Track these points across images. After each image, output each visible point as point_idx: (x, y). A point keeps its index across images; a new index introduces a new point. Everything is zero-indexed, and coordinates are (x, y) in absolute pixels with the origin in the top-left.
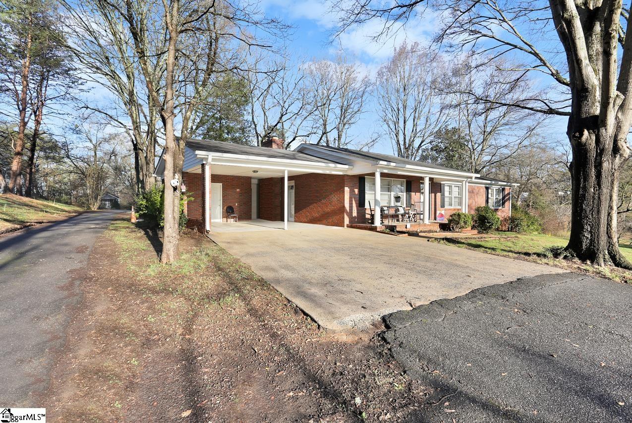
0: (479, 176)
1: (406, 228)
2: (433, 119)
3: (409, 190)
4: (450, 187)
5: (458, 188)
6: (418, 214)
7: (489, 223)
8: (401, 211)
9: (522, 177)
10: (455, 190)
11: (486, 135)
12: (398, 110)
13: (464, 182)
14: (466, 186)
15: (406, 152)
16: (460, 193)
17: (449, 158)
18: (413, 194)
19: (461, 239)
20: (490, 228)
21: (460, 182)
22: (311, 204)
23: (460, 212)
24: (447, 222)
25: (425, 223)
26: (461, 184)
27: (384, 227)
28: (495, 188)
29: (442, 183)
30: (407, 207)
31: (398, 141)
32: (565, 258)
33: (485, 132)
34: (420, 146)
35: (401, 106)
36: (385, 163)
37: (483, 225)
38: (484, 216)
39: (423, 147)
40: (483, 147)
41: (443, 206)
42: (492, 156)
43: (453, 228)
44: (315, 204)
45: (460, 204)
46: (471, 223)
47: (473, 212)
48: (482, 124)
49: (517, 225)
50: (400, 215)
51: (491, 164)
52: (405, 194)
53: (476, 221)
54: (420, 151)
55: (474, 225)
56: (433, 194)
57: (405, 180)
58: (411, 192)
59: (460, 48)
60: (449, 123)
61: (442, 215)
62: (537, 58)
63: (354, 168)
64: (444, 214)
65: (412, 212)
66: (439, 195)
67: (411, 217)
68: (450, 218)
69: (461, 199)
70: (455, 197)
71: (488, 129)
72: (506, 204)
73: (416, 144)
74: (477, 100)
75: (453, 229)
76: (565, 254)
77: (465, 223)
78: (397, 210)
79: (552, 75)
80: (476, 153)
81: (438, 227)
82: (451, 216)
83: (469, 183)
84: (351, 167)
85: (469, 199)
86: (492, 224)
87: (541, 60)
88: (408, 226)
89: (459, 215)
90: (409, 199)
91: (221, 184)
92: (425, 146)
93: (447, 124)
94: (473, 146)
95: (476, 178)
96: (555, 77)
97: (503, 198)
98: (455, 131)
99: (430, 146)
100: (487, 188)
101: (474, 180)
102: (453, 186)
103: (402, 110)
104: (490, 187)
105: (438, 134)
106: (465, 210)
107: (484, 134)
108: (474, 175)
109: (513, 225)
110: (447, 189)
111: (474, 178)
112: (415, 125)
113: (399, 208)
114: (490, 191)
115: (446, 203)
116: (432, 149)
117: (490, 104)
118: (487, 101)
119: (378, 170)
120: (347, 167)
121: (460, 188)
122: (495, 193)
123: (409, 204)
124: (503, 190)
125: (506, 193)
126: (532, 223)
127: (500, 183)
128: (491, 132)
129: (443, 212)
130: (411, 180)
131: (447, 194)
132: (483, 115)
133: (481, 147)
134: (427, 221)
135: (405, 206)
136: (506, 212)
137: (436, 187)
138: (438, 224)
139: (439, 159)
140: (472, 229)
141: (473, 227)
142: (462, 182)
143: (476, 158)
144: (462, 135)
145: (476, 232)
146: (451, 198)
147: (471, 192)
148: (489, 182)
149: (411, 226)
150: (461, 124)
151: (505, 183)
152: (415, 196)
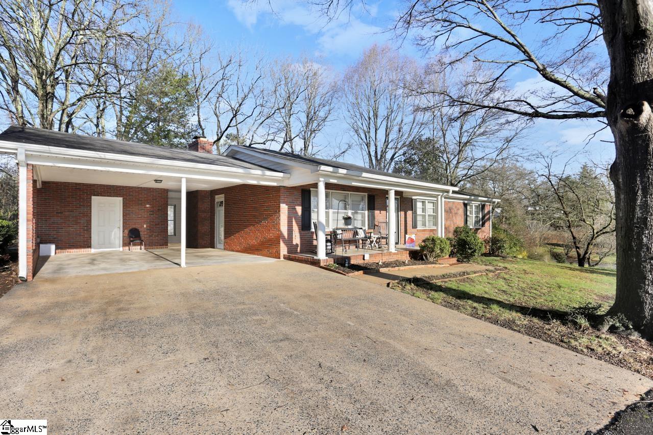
0: (456, 189)
1: (364, 259)
2: (406, 129)
3: (371, 207)
4: (423, 203)
5: (432, 204)
6: (383, 238)
7: (470, 249)
8: (361, 235)
9: (495, 193)
10: (429, 206)
11: (462, 146)
12: (369, 118)
13: (440, 197)
14: (442, 202)
15: (377, 163)
16: (435, 210)
17: (424, 171)
18: (377, 212)
19: (437, 278)
20: (472, 255)
21: (435, 197)
22: (247, 226)
23: (436, 236)
24: (418, 248)
25: (390, 251)
26: (436, 199)
27: (332, 260)
28: (474, 204)
29: (413, 197)
30: (369, 228)
31: (369, 152)
32: (613, 330)
33: (460, 143)
34: (392, 158)
35: (371, 114)
36: (330, 169)
37: (463, 251)
38: (464, 240)
39: (396, 159)
40: (459, 159)
41: (415, 226)
42: (469, 170)
43: (426, 256)
44: (252, 228)
45: (436, 224)
46: (448, 249)
47: (451, 236)
48: (457, 134)
49: (500, 248)
50: (360, 240)
51: (468, 178)
52: (366, 212)
53: (454, 246)
54: (393, 164)
55: (452, 251)
56: (403, 213)
57: (366, 194)
58: (374, 209)
59: (432, 42)
60: (422, 133)
61: (412, 241)
62: (520, 50)
63: (292, 177)
64: (414, 238)
65: (374, 237)
66: (409, 213)
67: (374, 242)
68: (423, 244)
69: (435, 218)
70: (429, 215)
71: (464, 140)
72: (487, 224)
73: (389, 156)
74: (453, 102)
75: (427, 258)
76: (611, 323)
77: (442, 250)
78: (356, 233)
79: (538, 69)
80: (452, 165)
81: (408, 256)
82: (424, 241)
83: (445, 198)
84: (288, 175)
85: (446, 219)
86: (475, 251)
87: (525, 52)
88: (367, 257)
89: (433, 240)
90: (372, 218)
91: (121, 199)
92: (398, 158)
93: (420, 134)
94: (448, 158)
95: (454, 192)
96: (541, 72)
97: (483, 217)
98: (429, 141)
99: (403, 158)
100: (465, 205)
101: (451, 194)
102: (427, 201)
103: (373, 119)
104: (469, 203)
105: (412, 145)
106: (441, 234)
107: (460, 146)
108: (451, 189)
109: (495, 248)
110: (419, 205)
111: (451, 192)
112: (387, 135)
113: (358, 230)
114: (468, 207)
115: (419, 224)
116: (405, 161)
117: (466, 107)
118: (463, 103)
119: (321, 179)
120: (281, 175)
121: (435, 204)
122: (474, 210)
123: (373, 225)
124: (483, 207)
125: (486, 212)
126: (515, 244)
127: (480, 198)
128: (466, 143)
129: (413, 237)
130: (374, 194)
131: (419, 211)
132: (459, 121)
133: (457, 158)
134: (392, 249)
135: (366, 228)
136: (487, 232)
137: (405, 203)
138: (408, 252)
139: (413, 172)
140: (449, 256)
141: (452, 254)
142: (436, 196)
143: (452, 171)
144: (437, 145)
145: (454, 260)
146: (424, 216)
147: (449, 211)
148: (468, 197)
149: (371, 255)
150: (435, 134)
151: (486, 199)
152: (379, 215)
